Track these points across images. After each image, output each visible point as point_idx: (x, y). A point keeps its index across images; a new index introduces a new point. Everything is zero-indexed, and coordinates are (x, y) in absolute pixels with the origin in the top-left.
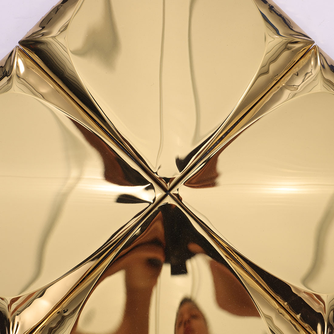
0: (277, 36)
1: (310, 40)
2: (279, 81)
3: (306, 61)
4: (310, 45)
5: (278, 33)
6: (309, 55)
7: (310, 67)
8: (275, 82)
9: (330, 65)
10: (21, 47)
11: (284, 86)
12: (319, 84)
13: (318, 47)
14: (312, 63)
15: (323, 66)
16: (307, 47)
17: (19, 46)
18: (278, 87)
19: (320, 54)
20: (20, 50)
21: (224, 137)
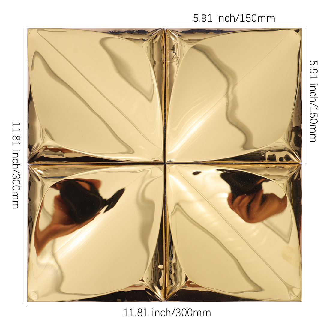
0: (145, 43)
1: (161, 29)
2: (165, 62)
3: (169, 41)
4: (164, 31)
5: (144, 40)
6: (167, 37)
7: (173, 42)
8: (164, 65)
9: (182, 32)
10: (31, 164)
11: (170, 63)
12: (185, 45)
13: (168, 29)
14: (173, 38)
15: (180, 36)
16: (163, 34)
17: (30, 164)
18: (168, 66)
19: (173, 31)
20: (32, 166)
21: (165, 113)
